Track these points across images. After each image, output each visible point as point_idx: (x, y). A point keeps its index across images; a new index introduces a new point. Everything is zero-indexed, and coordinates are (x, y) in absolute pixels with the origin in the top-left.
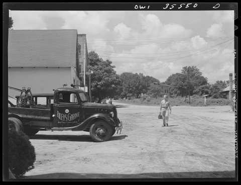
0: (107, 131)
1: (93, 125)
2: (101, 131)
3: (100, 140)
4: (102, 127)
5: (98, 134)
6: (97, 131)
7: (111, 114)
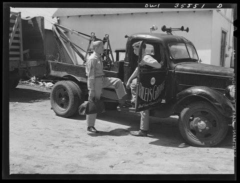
0: (215, 125)
1: (185, 110)
2: (202, 124)
3: (199, 142)
4: (204, 115)
5: (194, 131)
6: (193, 124)
7: (229, 91)
